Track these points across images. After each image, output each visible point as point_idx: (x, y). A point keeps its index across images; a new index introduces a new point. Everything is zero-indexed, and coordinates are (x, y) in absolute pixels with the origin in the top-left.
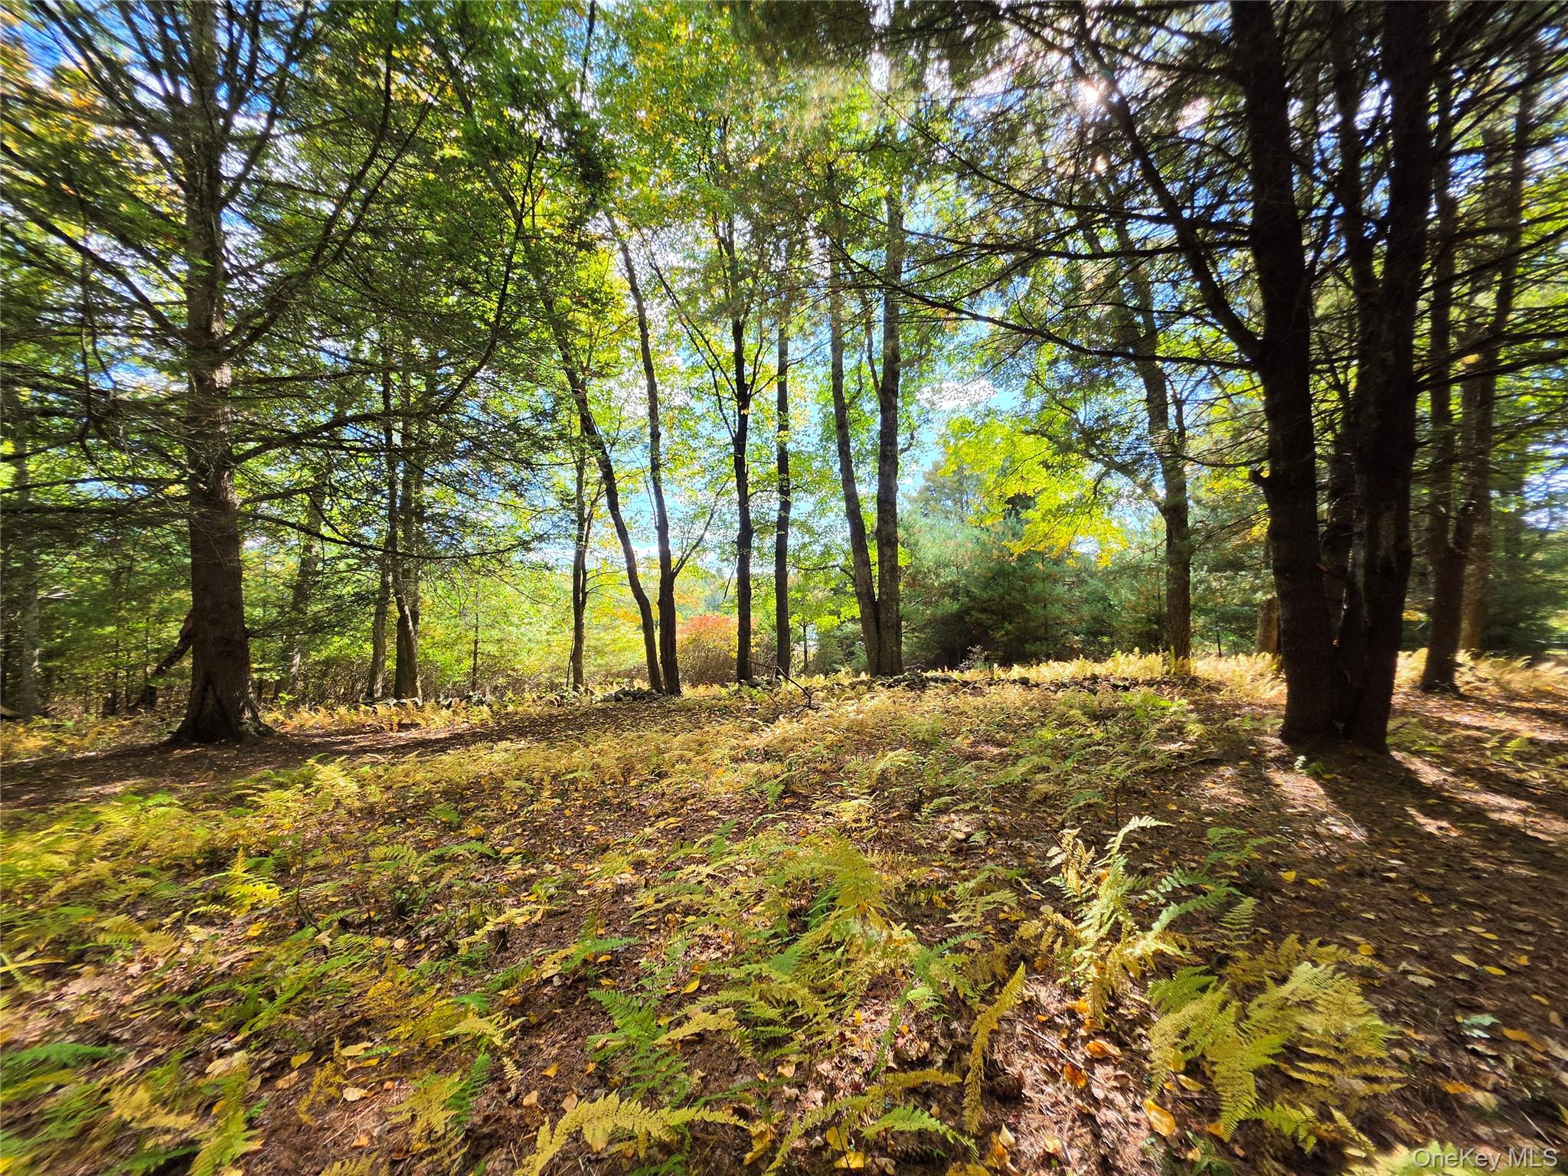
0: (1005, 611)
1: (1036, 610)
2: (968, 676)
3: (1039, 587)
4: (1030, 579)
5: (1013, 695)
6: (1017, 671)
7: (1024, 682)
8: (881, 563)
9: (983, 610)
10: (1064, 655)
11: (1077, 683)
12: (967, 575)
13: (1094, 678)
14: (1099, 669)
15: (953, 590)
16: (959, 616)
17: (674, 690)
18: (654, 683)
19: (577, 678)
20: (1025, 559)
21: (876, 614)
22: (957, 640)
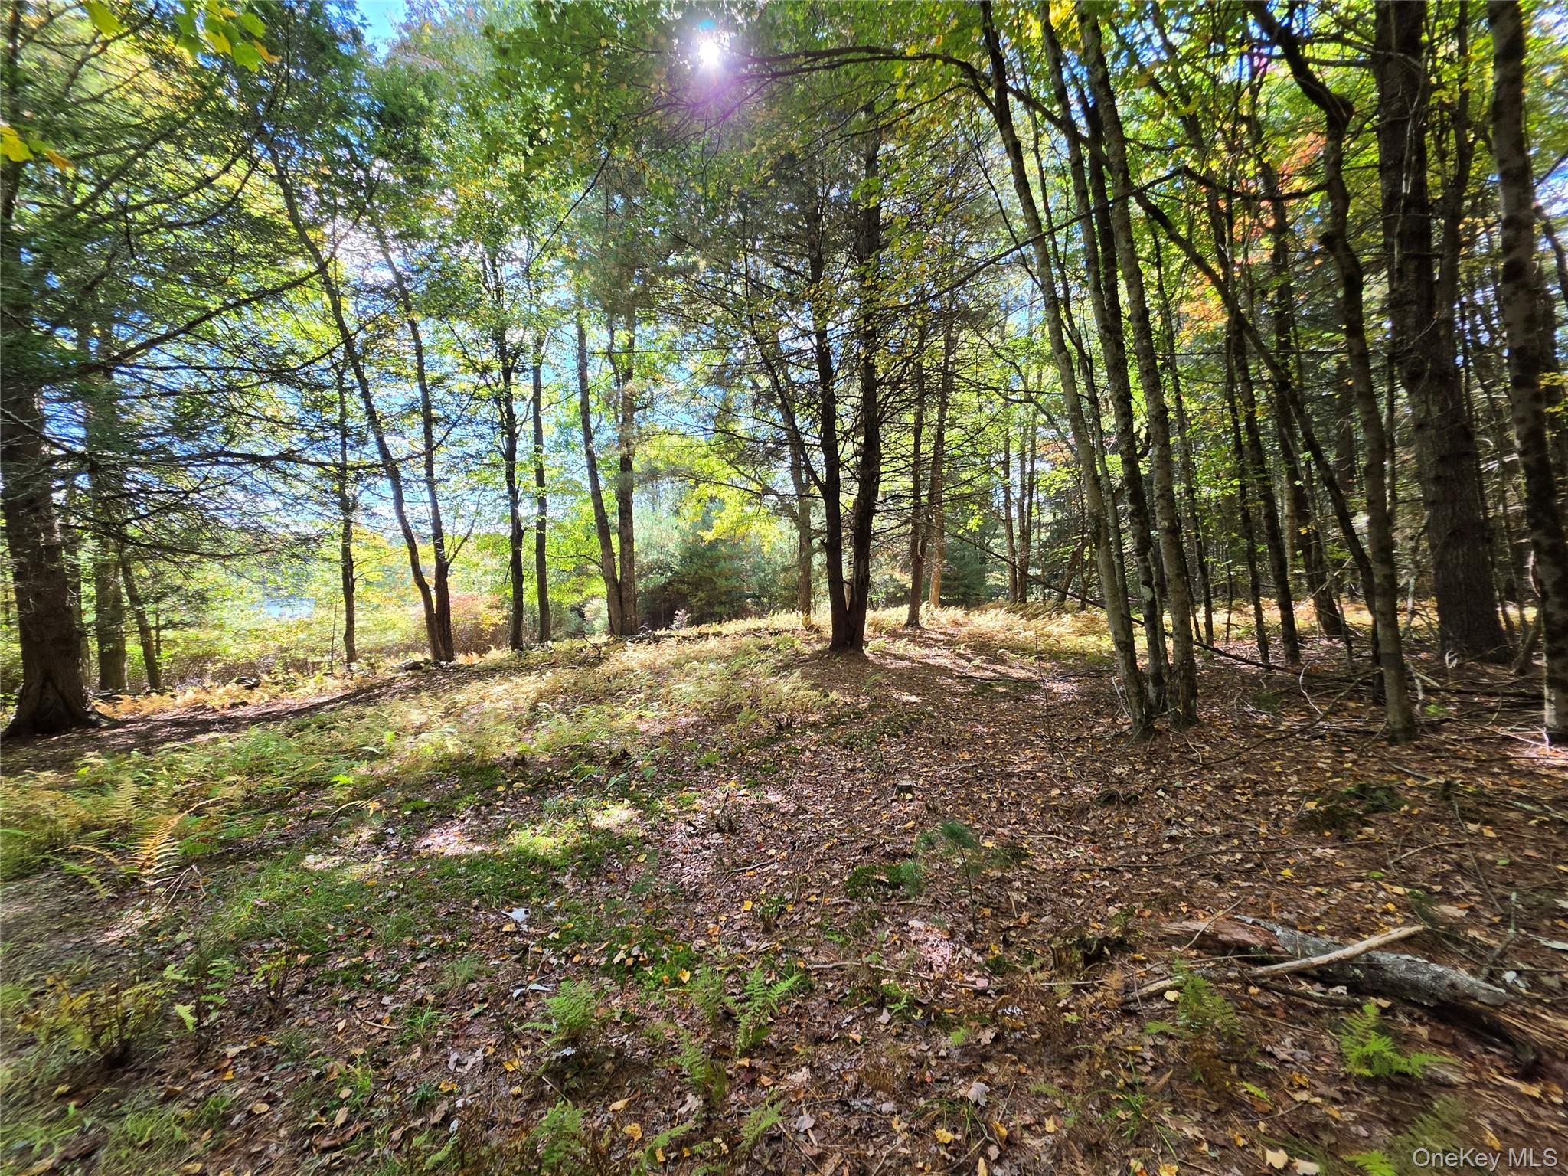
0: (698, 583)
1: (722, 583)
2: (679, 633)
3: (722, 563)
4: (718, 559)
7: (721, 634)
8: (622, 556)
9: (682, 582)
10: (740, 614)
11: (749, 632)
12: (670, 553)
13: (759, 630)
14: (761, 623)
15: (660, 567)
16: (664, 588)
17: (450, 659)
18: (436, 654)
19: (352, 656)
20: (714, 545)
21: (619, 593)
22: (665, 606)
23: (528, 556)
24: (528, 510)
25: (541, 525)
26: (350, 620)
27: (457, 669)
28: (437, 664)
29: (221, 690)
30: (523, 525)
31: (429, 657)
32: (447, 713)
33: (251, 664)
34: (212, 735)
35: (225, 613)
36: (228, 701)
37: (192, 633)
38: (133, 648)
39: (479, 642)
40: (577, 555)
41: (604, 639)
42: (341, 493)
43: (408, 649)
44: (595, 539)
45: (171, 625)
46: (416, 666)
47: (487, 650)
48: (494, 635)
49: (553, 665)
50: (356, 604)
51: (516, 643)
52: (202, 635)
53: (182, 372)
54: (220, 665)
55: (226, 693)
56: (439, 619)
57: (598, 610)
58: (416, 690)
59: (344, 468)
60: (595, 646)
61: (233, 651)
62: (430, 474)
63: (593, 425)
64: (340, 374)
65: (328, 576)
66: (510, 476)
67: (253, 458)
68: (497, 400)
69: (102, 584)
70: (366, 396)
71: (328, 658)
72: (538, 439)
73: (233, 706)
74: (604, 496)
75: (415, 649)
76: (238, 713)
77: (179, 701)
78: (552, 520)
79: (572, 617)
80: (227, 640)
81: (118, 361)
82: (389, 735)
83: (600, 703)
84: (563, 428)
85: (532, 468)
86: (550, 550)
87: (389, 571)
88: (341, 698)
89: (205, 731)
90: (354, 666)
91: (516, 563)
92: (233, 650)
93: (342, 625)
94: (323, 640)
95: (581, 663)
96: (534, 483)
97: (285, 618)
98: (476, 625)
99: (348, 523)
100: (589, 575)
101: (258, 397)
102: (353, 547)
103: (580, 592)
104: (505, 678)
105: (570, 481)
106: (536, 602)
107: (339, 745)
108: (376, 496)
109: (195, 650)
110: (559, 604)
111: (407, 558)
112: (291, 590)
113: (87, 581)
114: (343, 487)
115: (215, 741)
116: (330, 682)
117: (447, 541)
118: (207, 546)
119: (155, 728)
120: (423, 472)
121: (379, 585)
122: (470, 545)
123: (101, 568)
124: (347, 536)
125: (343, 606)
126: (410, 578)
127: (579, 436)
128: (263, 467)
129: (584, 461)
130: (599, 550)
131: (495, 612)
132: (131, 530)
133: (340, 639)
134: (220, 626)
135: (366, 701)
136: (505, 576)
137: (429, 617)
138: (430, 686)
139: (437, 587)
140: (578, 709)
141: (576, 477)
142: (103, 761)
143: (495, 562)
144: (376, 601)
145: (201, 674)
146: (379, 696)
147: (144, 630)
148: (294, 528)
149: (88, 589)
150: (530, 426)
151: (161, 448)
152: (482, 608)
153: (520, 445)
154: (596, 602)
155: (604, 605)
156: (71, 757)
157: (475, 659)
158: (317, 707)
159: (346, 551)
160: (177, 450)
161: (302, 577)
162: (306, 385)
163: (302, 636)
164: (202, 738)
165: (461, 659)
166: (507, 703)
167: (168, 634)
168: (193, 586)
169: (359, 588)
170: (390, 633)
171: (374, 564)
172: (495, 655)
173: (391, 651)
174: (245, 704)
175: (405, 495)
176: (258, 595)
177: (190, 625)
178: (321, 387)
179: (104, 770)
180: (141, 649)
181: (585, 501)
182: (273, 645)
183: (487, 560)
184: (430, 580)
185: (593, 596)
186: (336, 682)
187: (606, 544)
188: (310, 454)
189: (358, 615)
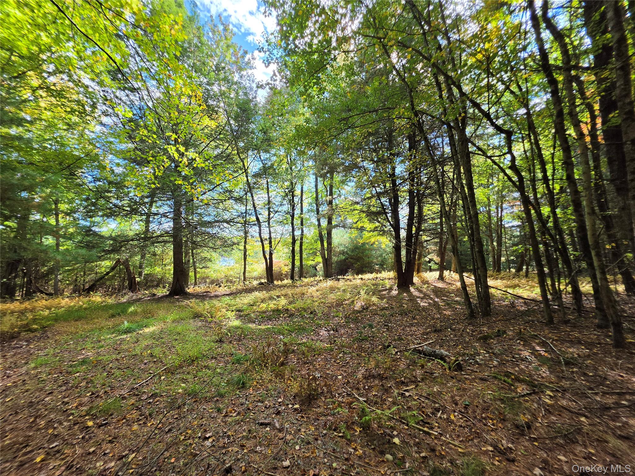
0: (358, 259)
1: (366, 259)
2: (348, 277)
3: (367, 252)
4: (366, 249)
5: (358, 282)
6: (360, 276)
7: (362, 279)
8: (328, 248)
9: (352, 258)
10: (371, 272)
11: (373, 279)
12: (347, 247)
13: (377, 278)
14: (378, 275)
15: (343, 253)
16: (345, 260)
17: (272, 282)
18: (268, 280)
19: (245, 279)
20: (363, 244)
21: (327, 262)
22: (345, 267)
23: (297, 248)
24: (298, 233)
25: (302, 239)
26: (245, 268)
27: (275, 285)
28: (268, 284)
29: (212, 287)
30: (296, 238)
31: (266, 281)
33: (218, 280)
36: (214, 290)
39: (280, 277)
41: (321, 278)
43: (260, 278)
44: (319, 242)
46: (262, 284)
47: (283, 280)
48: (286, 275)
50: (247, 263)
51: (292, 278)
56: (269, 268)
57: (320, 267)
58: (262, 290)
60: (317, 280)
65: (240, 254)
66: (292, 222)
71: (238, 280)
72: (302, 210)
75: (262, 278)
76: (217, 294)
78: (306, 237)
79: (313, 270)
80: (212, 272)
84: (310, 204)
85: (299, 220)
86: (304, 247)
87: (255, 253)
90: (245, 282)
91: (293, 251)
92: (213, 275)
93: (243, 269)
94: (237, 274)
96: (300, 224)
98: (281, 271)
99: (246, 238)
100: (317, 255)
102: (247, 246)
106: (299, 264)
108: (254, 231)
110: (306, 265)
111: (261, 249)
116: (239, 287)
117: (273, 243)
120: (267, 225)
121: (253, 257)
122: (280, 244)
124: (245, 242)
125: (243, 263)
126: (262, 255)
127: (315, 207)
130: (320, 247)
131: (286, 267)
133: (242, 274)
134: (211, 268)
135: (249, 293)
136: (290, 255)
137: (267, 268)
138: (266, 289)
141: (313, 221)
143: (286, 250)
144: (252, 262)
145: (205, 282)
146: (252, 292)
150: (299, 206)
152: (282, 265)
153: (296, 212)
154: (319, 265)
155: (322, 266)
157: (280, 283)
159: (245, 247)
163: (231, 272)
165: (275, 282)
169: (248, 258)
170: (255, 273)
171: (252, 250)
172: (286, 282)
173: (256, 279)
175: (262, 231)
181: (316, 229)
182: (224, 275)
184: (268, 257)
185: (318, 263)
186: (241, 287)
187: (322, 245)
189: (247, 266)
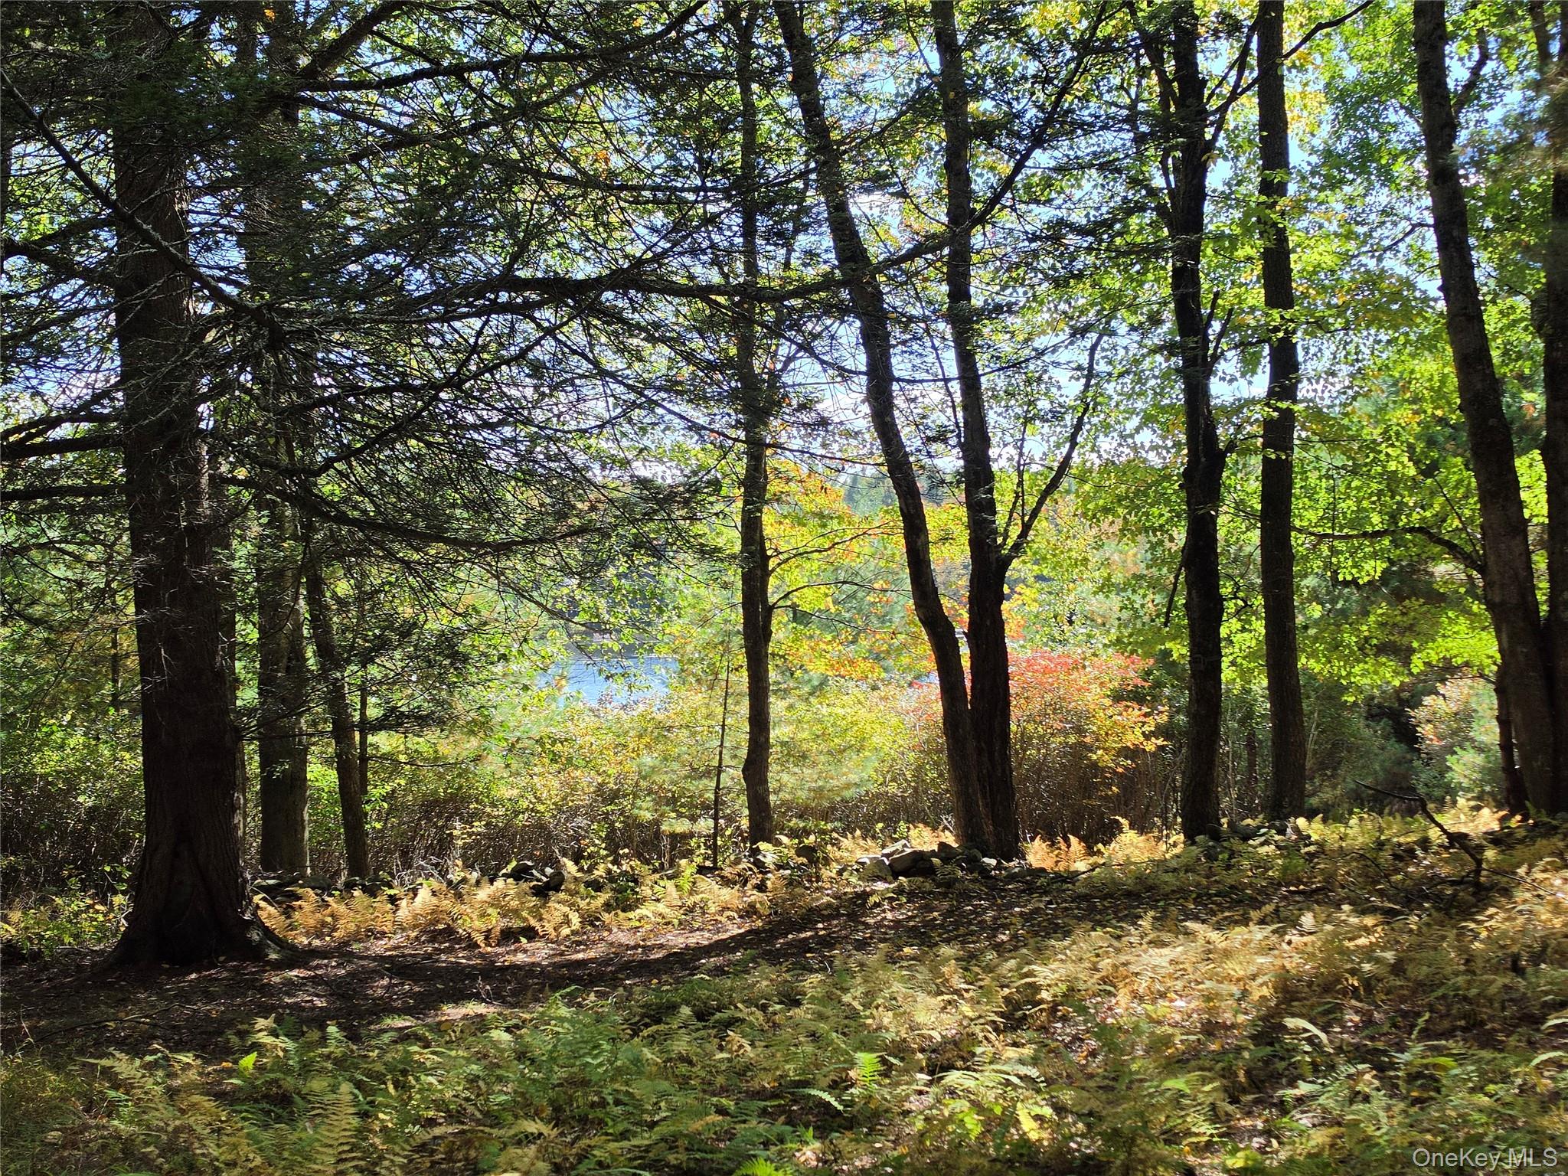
8: (1554, 532)
17: (1010, 850)
18: (969, 832)
19: (762, 826)
24: (1237, 386)
25: (1279, 432)
26: (759, 721)
27: (1033, 881)
28: (974, 865)
29: (484, 893)
31: (950, 839)
32: (1013, 1020)
33: (541, 830)
34: (474, 1008)
35: (490, 696)
36: (496, 922)
37: (424, 742)
38: (321, 775)
40: (1392, 530)
41: (1488, 820)
42: (741, 366)
44: (1458, 473)
45: (392, 720)
46: (916, 864)
47: (1110, 831)
48: (1128, 782)
49: (1322, 895)
50: (773, 675)
51: (1199, 815)
52: (446, 749)
53: (425, 85)
54: (479, 827)
55: (495, 902)
56: (979, 728)
57: (1465, 716)
58: (922, 935)
59: (750, 293)
60: (1457, 840)
61: (504, 792)
62: (959, 291)
63: (1457, 74)
64: (745, 35)
65: (713, 597)
66: (1185, 281)
67: (557, 289)
68: (1152, 44)
69: (273, 614)
70: (805, 85)
71: (705, 825)
72: (1273, 150)
73: (508, 936)
74: (1492, 320)
75: (915, 817)
76: (518, 957)
77: (404, 911)
78: (1317, 414)
79: (1370, 735)
80: (493, 764)
81: (312, 77)
82: (866, 1063)
83: (1488, 1041)
85: (1250, 249)
86: (1306, 514)
87: (850, 583)
88: (738, 942)
89: (459, 997)
90: (769, 853)
91: (1200, 559)
92: (506, 789)
93: (740, 734)
94: (695, 774)
95: (1411, 898)
96: (1257, 296)
97: (613, 711)
98: (1080, 751)
99: (756, 450)
100: (1437, 599)
101: (569, 123)
102: (769, 519)
103: (1404, 655)
104: (1170, 924)
105: (1373, 280)
106: (1260, 683)
107: (743, 1072)
109: (432, 784)
110: (1333, 690)
111: (898, 545)
112: (629, 635)
113: (246, 611)
114: (747, 347)
115: (481, 1024)
116: (715, 894)
118: (462, 520)
119: (364, 977)
120: (940, 291)
121: (829, 622)
122: (1066, 504)
123: (271, 577)
124: (755, 485)
125: (742, 680)
126: (904, 603)
127: (1406, 127)
128: (577, 313)
129: (1421, 206)
130: (1471, 507)
131: (1135, 713)
132: (329, 487)
133: (733, 776)
134: (481, 726)
135: (798, 957)
137: (953, 723)
138: (958, 928)
139: (974, 635)
140: (1412, 1055)
141: (1395, 265)
142: (284, 1043)
143: (1131, 556)
144: (817, 669)
145: (443, 846)
146: (828, 942)
147: (342, 731)
148: (641, 470)
149: (248, 631)
150: (1247, 112)
151: (381, 280)
152: (1094, 697)
153: (1217, 176)
154: (1455, 693)
155: (1486, 702)
156: (222, 1025)
157: (1076, 859)
158: (685, 960)
159: (751, 528)
160: (418, 282)
161: (653, 601)
162: (672, 77)
163: (648, 760)
164: (452, 1012)
165: (1037, 854)
166: (1179, 1008)
167: (384, 741)
168: (437, 622)
169: (781, 629)
170: (852, 760)
171: (815, 563)
174: (531, 933)
175: (900, 365)
176: (556, 644)
177: (422, 720)
178: (702, 77)
179: (282, 1066)
180: (333, 776)
181: (1427, 344)
182: (587, 780)
183: (1111, 549)
184: (958, 613)
185: (1447, 670)
186: (728, 895)
187: (1499, 487)
188: (681, 268)
189: (777, 707)
